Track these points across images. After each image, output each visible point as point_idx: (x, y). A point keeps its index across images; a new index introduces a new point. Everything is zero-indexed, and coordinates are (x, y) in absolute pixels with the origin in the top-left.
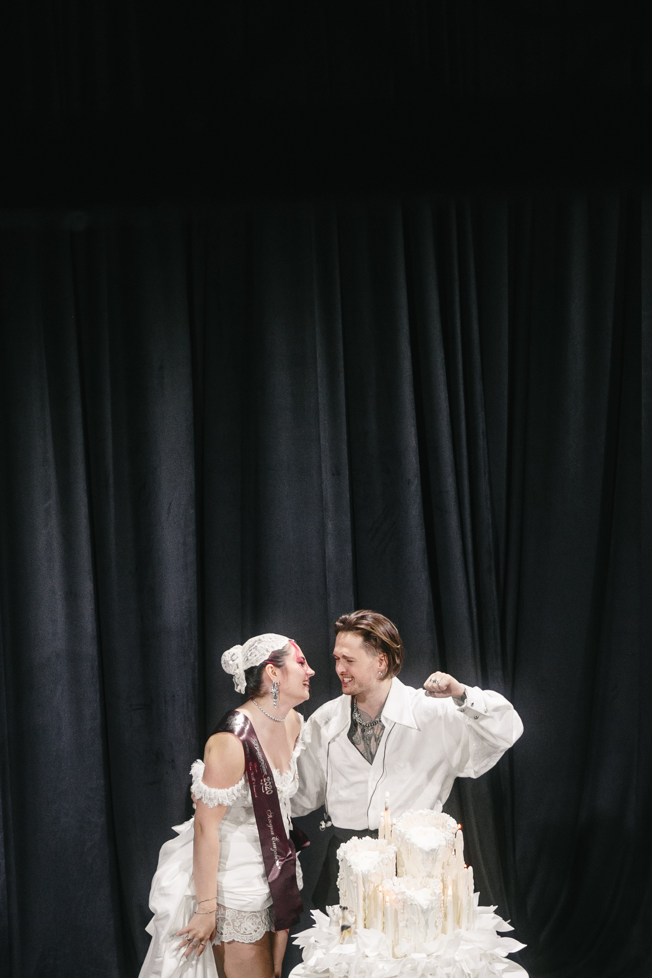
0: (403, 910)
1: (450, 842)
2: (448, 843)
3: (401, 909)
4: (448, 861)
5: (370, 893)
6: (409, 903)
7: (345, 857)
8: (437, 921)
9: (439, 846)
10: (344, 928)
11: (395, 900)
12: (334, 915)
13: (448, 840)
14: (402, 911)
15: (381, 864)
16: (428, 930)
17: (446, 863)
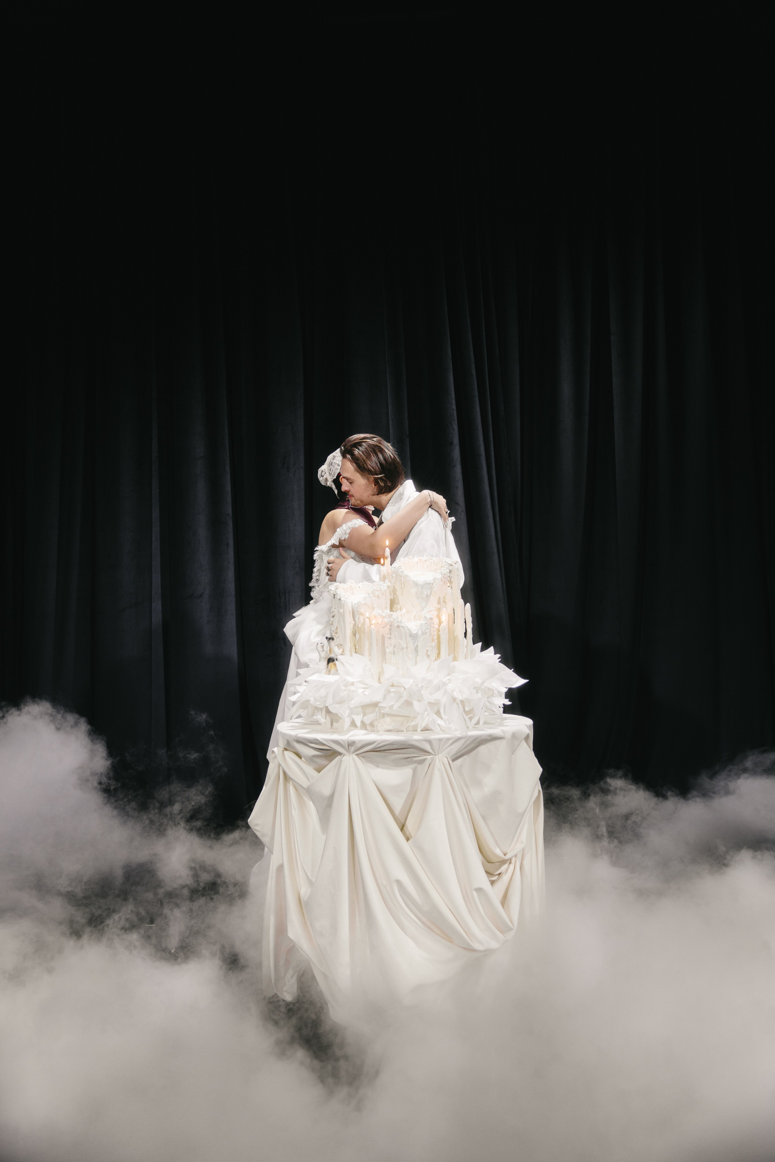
0: (390, 634)
1: (446, 576)
2: (444, 577)
3: (388, 634)
4: (444, 598)
5: (360, 626)
6: (396, 625)
7: (336, 591)
8: (429, 650)
9: (435, 579)
10: (330, 660)
11: (381, 624)
12: (323, 651)
13: (444, 575)
14: (389, 636)
15: (371, 595)
16: (418, 658)
17: (442, 600)
